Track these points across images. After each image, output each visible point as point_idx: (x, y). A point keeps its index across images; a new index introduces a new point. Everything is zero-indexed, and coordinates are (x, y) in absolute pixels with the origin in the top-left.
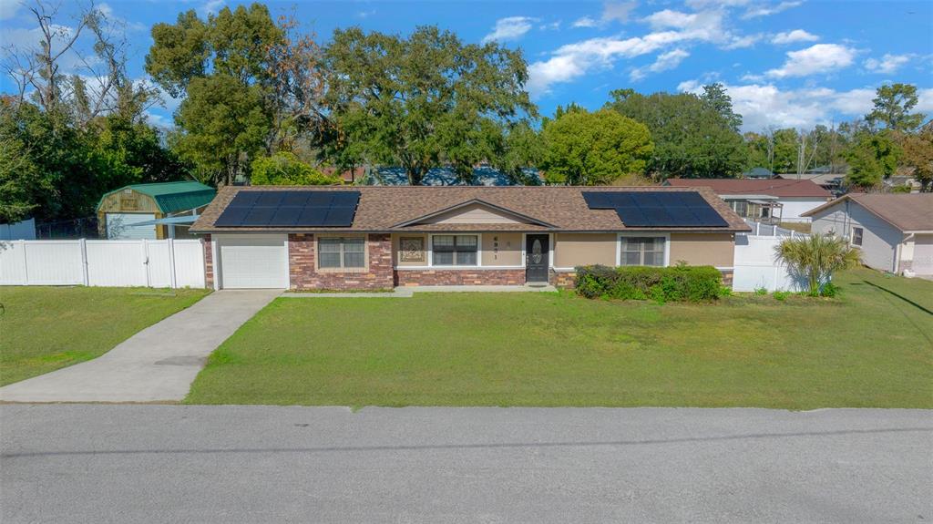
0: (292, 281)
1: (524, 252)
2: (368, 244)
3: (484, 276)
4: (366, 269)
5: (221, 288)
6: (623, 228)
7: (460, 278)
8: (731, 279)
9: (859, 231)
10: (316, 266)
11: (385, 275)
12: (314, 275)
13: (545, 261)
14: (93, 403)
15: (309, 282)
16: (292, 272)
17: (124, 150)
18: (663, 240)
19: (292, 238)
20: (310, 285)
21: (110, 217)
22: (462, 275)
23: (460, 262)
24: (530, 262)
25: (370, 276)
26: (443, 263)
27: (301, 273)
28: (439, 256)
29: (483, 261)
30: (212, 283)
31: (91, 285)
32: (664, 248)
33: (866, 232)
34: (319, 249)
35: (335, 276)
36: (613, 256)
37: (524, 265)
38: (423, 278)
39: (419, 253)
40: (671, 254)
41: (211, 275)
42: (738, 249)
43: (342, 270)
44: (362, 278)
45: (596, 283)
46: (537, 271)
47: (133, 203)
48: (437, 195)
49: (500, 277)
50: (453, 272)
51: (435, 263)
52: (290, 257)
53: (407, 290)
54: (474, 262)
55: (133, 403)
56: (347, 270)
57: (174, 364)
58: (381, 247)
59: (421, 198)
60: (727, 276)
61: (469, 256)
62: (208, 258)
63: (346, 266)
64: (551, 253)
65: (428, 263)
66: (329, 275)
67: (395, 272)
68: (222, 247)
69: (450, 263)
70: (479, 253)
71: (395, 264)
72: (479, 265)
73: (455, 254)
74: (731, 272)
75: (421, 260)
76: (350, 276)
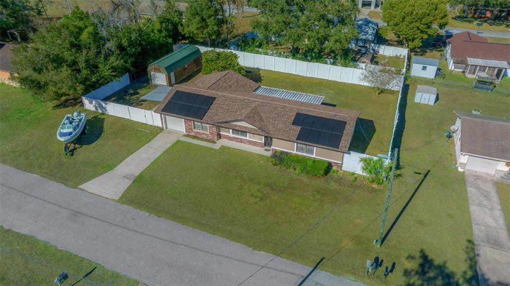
1: (263, 137)
2: (208, 125)
3: (250, 142)
4: (208, 133)
5: (166, 129)
6: (295, 140)
10: (193, 128)
11: (214, 136)
15: (191, 133)
16: (186, 129)
18: (314, 146)
19: (185, 119)
22: (242, 140)
24: (266, 141)
27: (189, 129)
30: (164, 127)
31: (131, 119)
32: (313, 149)
34: (194, 123)
38: (229, 138)
39: (228, 129)
40: (315, 152)
41: (163, 124)
43: (201, 131)
47: (158, 69)
49: (255, 144)
50: (238, 138)
51: (233, 134)
52: (185, 124)
54: (246, 136)
58: (213, 127)
60: (339, 165)
62: (162, 119)
66: (197, 132)
67: (219, 134)
68: (165, 116)
69: (238, 135)
70: (248, 134)
71: (220, 131)
72: (248, 138)
73: (240, 133)
74: (342, 164)
75: (229, 132)
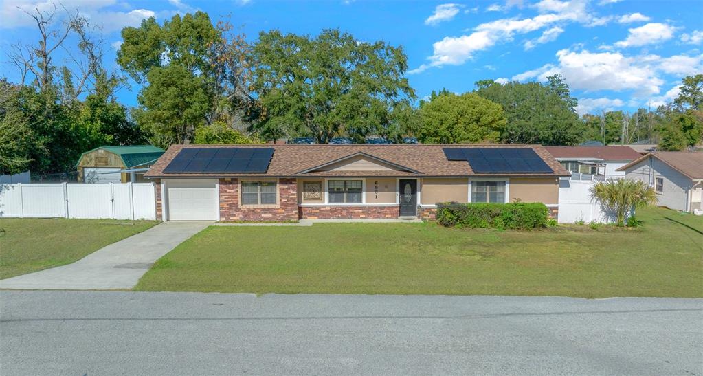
0: (222, 215)
1: (398, 193)
2: (279, 187)
3: (368, 211)
4: (277, 206)
5: (168, 220)
6: (473, 174)
7: (349, 213)
8: (557, 214)
9: (660, 181)
10: (240, 203)
11: (292, 210)
12: (238, 210)
13: (414, 200)
14: (65, 290)
15: (234, 215)
16: (221, 208)
17: (99, 121)
18: (504, 183)
19: (222, 181)
20: (235, 218)
21: (87, 171)
22: (351, 211)
23: (349, 200)
24: (403, 200)
25: (280, 211)
26: (336, 201)
27: (228, 209)
28: (333, 196)
29: (367, 199)
30: (161, 216)
31: (71, 217)
32: (504, 190)
33: (666, 181)
34: (242, 190)
35: (253, 211)
36: (466, 195)
37: (398, 203)
38: (321, 213)
39: (318, 193)
40: (509, 194)
41: (161, 210)
42: (561, 190)
43: (260, 206)
44: (274, 213)
45: (452, 216)
46: (407, 208)
47: (104, 160)
48: (332, 151)
49: (380, 212)
50: (344, 208)
51: (330, 201)
52: (220, 196)
53: (308, 221)
54: (360, 200)
55: (95, 290)
56: (263, 206)
57: (128, 268)
58: (289, 189)
59: (321, 153)
60: (554, 211)
61: (356, 195)
62: (158, 197)
63: (262, 203)
64: (419, 194)
65: (325, 201)
66: (249, 210)
67: (300, 208)
68: (169, 189)
69: (342, 201)
70: (364, 194)
71: (300, 202)
72: (364, 203)
73: (345, 195)
74: (557, 208)
75: (320, 199)
76: (265, 211)
